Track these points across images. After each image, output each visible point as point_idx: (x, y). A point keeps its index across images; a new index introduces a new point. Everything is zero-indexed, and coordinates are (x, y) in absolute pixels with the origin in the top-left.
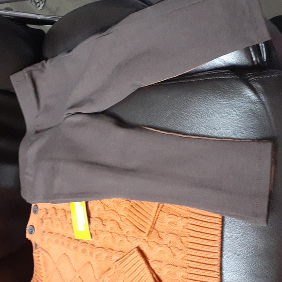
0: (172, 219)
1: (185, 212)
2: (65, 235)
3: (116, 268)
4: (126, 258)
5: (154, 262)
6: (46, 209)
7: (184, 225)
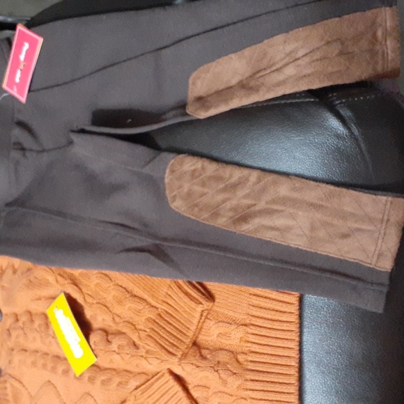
0: (223, 328)
1: (242, 317)
2: (48, 352)
3: (135, 400)
4: (152, 384)
5: (196, 388)
6: (16, 315)
7: (242, 335)
